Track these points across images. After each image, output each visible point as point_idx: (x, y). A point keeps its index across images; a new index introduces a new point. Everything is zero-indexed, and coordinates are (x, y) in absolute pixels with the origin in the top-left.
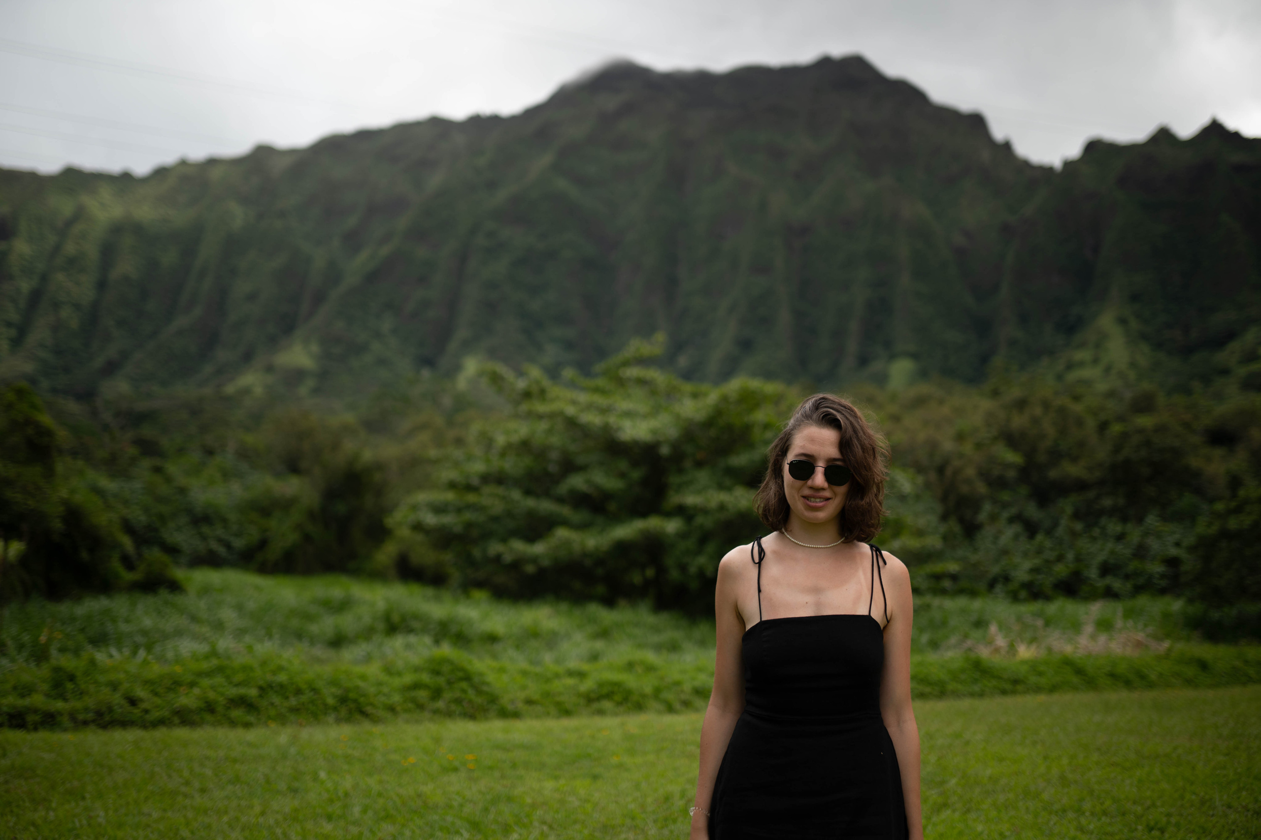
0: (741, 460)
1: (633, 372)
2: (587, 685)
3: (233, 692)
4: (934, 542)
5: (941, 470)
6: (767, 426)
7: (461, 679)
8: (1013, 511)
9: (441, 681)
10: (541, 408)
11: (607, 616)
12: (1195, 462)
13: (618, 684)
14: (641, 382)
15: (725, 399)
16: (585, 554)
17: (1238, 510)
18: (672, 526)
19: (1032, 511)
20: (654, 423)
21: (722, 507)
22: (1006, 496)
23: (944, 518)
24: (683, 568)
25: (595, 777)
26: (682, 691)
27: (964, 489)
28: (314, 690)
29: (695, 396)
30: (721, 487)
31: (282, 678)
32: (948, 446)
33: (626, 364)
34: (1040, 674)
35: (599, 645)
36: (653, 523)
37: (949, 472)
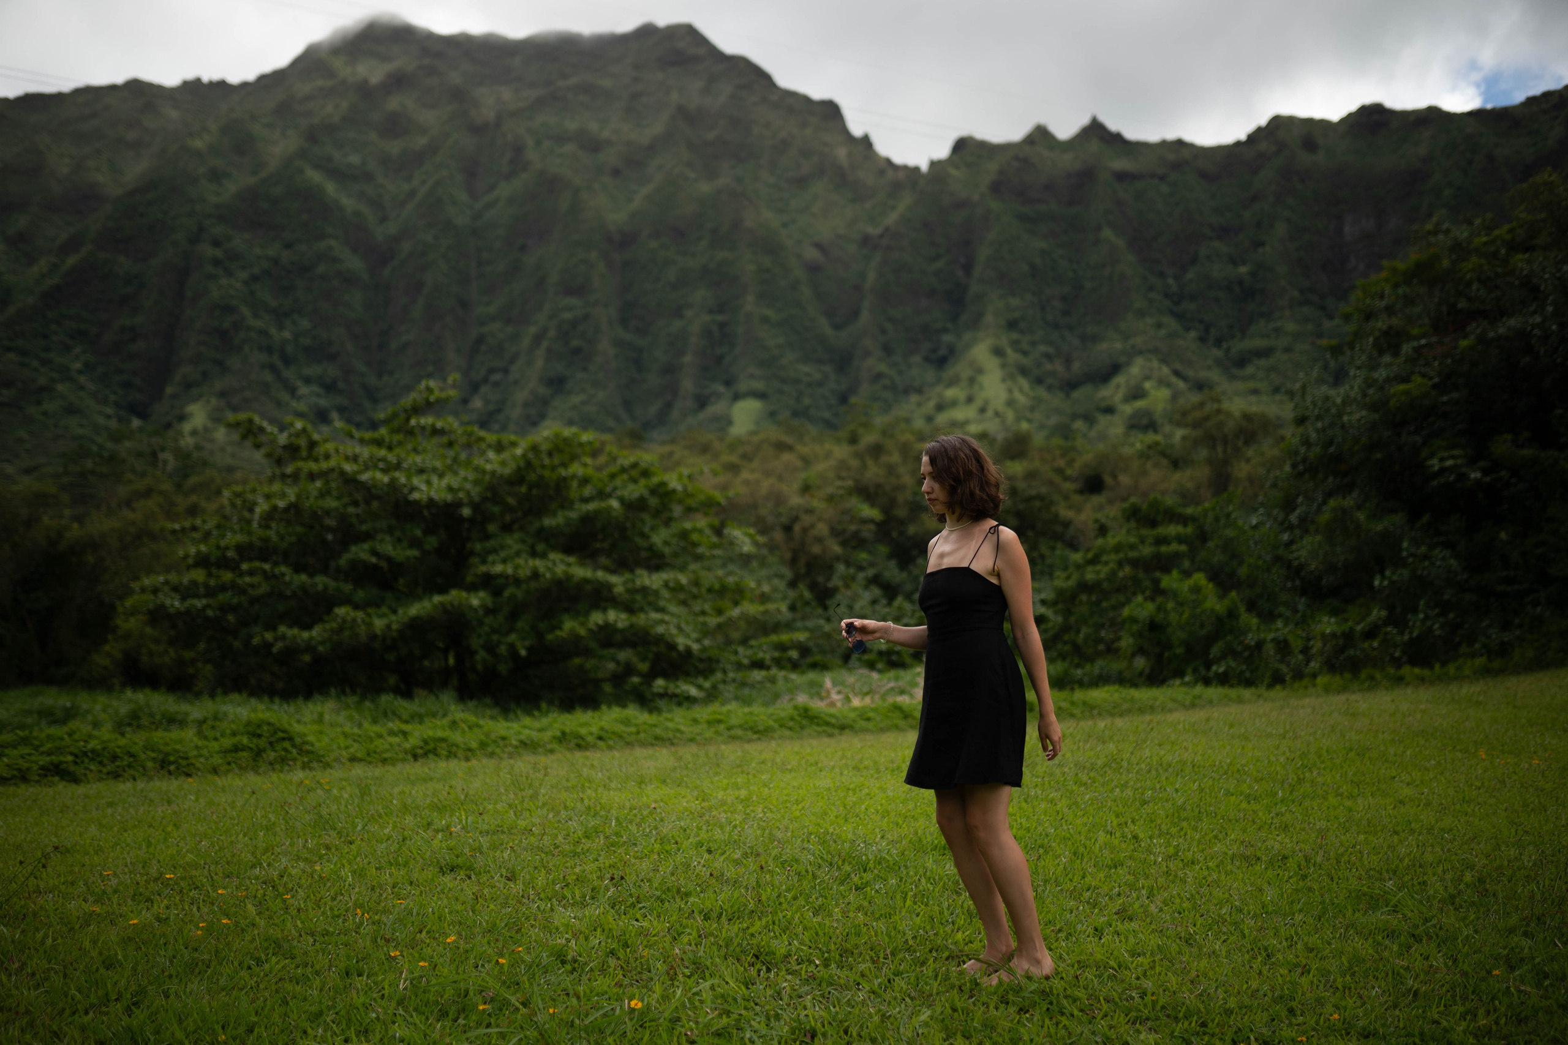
0: (557, 520)
1: (425, 419)
2: (413, 741)
3: (44, 760)
5: (788, 529)
6: (585, 481)
7: (283, 739)
8: (871, 572)
9: (262, 743)
10: (313, 466)
12: (1065, 513)
13: (443, 740)
14: (435, 432)
16: (374, 637)
17: (1094, 561)
18: (475, 600)
19: (892, 572)
20: (452, 480)
21: (536, 575)
22: (863, 556)
23: (792, 584)
24: (491, 649)
26: (511, 745)
27: (816, 549)
28: (132, 755)
29: (499, 448)
30: (534, 554)
31: (93, 744)
32: (796, 500)
33: (416, 410)
34: (868, 719)
36: (455, 596)
37: (797, 528)
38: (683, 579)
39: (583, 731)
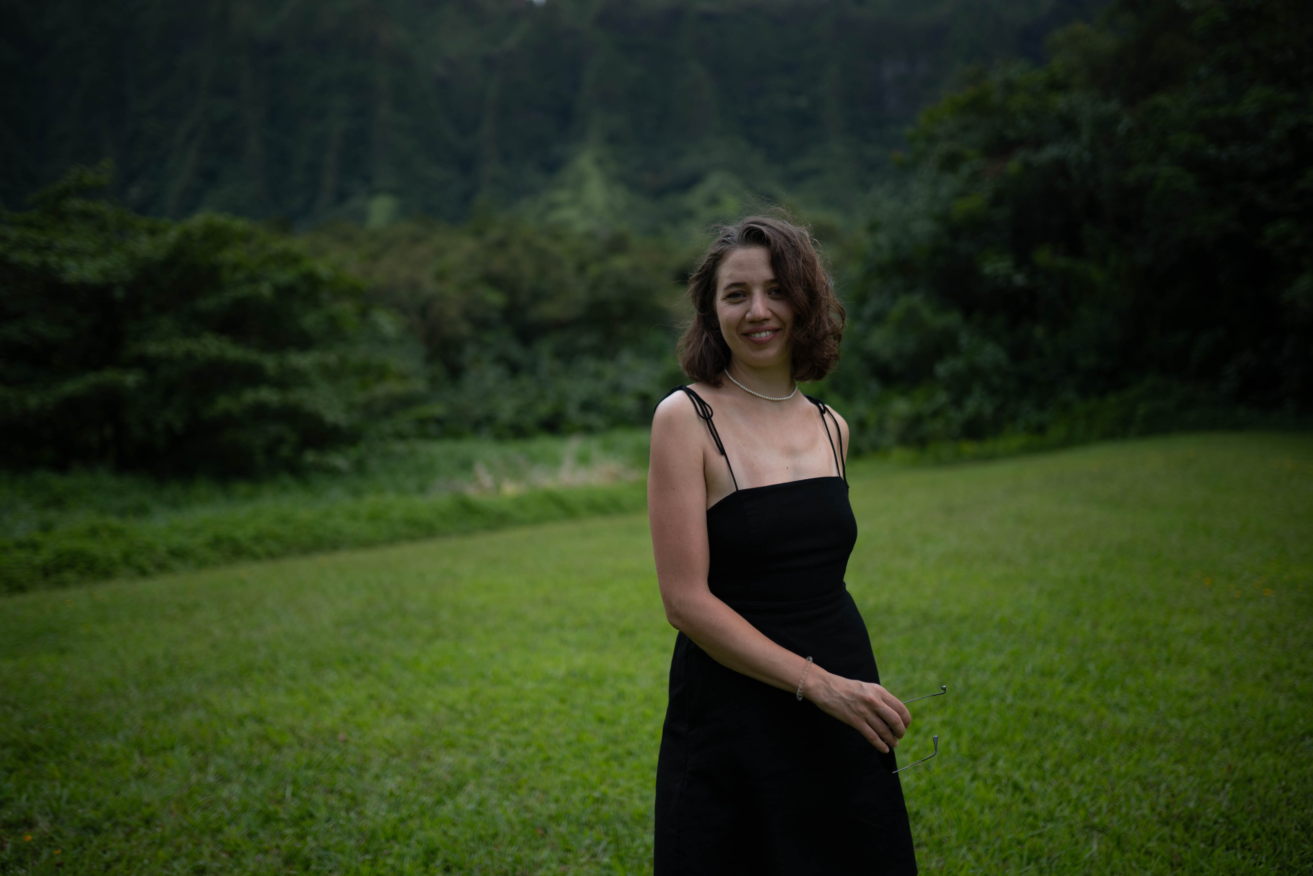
0: (208, 303)
1: (76, 204)
4: (419, 385)
5: (423, 312)
6: (236, 267)
8: (497, 351)
11: (59, 483)
12: (663, 301)
13: (79, 553)
14: (85, 216)
15: (187, 235)
16: (27, 415)
18: (131, 379)
19: (515, 351)
20: (104, 263)
21: (189, 355)
22: (488, 337)
23: (428, 361)
24: (147, 424)
25: (62, 651)
27: (448, 331)
29: (152, 232)
32: (430, 287)
33: (67, 194)
34: (525, 508)
35: (51, 515)
36: (109, 376)
37: (431, 313)
38: (331, 359)
39: (239, 534)
